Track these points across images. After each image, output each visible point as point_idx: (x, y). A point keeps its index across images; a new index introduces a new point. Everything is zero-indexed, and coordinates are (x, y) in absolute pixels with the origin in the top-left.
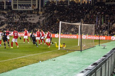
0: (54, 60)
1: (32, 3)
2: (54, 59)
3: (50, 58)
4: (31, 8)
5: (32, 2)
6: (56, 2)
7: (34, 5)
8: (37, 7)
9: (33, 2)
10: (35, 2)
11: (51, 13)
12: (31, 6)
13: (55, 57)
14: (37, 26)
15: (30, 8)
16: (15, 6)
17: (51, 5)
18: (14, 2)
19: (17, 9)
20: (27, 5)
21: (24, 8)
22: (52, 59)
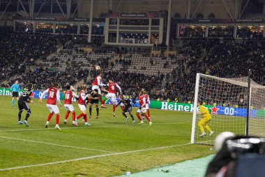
0: (167, 171)
1: (150, 31)
3: (159, 164)
4: (147, 43)
5: (150, 28)
6: (205, 28)
7: (155, 36)
8: (161, 42)
9: (152, 29)
10: (158, 29)
11: (191, 56)
12: (147, 37)
13: (173, 163)
14: (158, 83)
15: (145, 41)
16: (112, 36)
17: (193, 36)
18: (110, 28)
19: (117, 43)
20: (139, 35)
21: (131, 42)
22: (161, 169)
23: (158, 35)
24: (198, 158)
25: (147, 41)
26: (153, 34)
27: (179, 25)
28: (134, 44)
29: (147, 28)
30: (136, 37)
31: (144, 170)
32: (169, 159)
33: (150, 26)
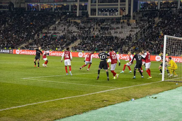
0: (156, 98)
2: (154, 96)
3: (149, 94)
5: (119, 5)
6: (157, 3)
7: (123, 10)
8: (127, 13)
9: (121, 5)
10: (125, 5)
11: (149, 22)
12: (117, 11)
13: (157, 93)
14: (127, 42)
15: (116, 14)
16: (93, 11)
17: (149, 9)
18: (91, 5)
19: (97, 16)
20: (112, 10)
21: (106, 15)
22: (151, 97)
23: (125, 9)
24: (171, 89)
25: (118, 14)
26: (121, 9)
27: (139, 2)
28: (108, 16)
29: (117, 5)
30: (110, 11)
31: (141, 98)
32: (153, 90)
33: (119, 3)
